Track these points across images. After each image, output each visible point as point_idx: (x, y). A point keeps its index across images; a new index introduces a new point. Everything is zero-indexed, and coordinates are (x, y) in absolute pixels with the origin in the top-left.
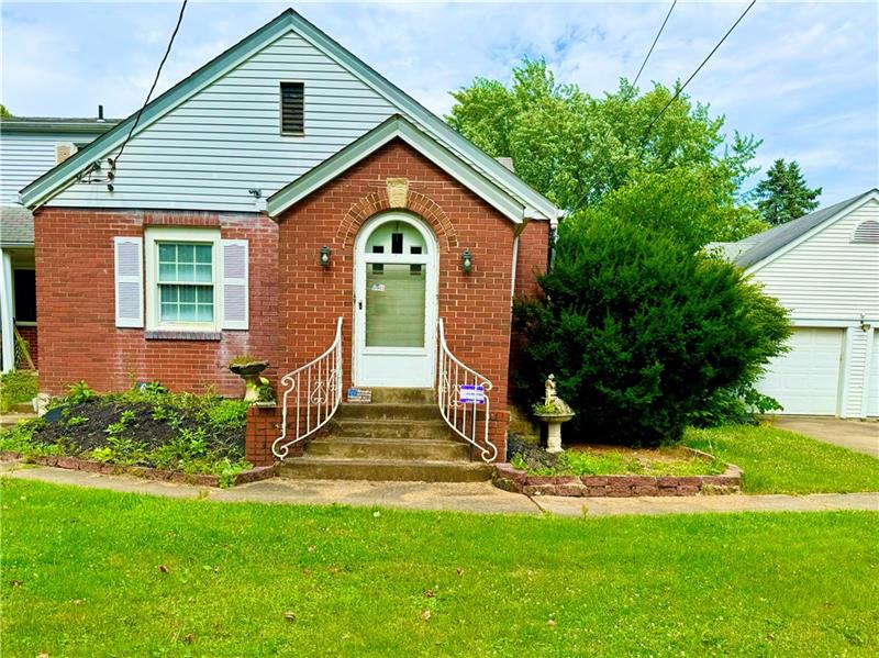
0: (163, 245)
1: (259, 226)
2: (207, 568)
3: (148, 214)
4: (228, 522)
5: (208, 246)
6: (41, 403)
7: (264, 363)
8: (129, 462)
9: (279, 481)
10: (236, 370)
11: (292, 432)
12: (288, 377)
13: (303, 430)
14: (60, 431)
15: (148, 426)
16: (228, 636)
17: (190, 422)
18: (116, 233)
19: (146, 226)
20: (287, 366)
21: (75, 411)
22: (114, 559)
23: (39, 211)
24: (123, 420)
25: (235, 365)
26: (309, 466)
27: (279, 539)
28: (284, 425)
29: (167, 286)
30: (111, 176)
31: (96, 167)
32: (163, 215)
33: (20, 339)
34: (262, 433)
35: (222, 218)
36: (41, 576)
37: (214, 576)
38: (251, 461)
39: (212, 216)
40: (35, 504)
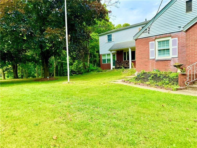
0: (159, 42)
1: (180, 34)
2: (173, 107)
3: (156, 36)
4: (176, 98)
5: (168, 40)
6: (136, 74)
7: (182, 64)
8: (153, 85)
9: (187, 90)
10: (175, 66)
11: (190, 79)
12: (189, 67)
13: (193, 79)
14: (140, 79)
15: (156, 78)
16: (179, 122)
17: (165, 77)
18: (150, 41)
19: (155, 39)
20: (188, 64)
21: (142, 75)
22: (152, 102)
23: (136, 40)
24: (151, 77)
25: (175, 65)
26: (195, 87)
27: (190, 103)
28: (188, 78)
29: (160, 50)
30: (149, 31)
31: (146, 30)
32: (159, 36)
33: (132, 63)
34: (182, 79)
35: (171, 34)
36: (140, 103)
37: (174, 109)
38: (180, 86)
39: (169, 34)
40: (137, 91)
